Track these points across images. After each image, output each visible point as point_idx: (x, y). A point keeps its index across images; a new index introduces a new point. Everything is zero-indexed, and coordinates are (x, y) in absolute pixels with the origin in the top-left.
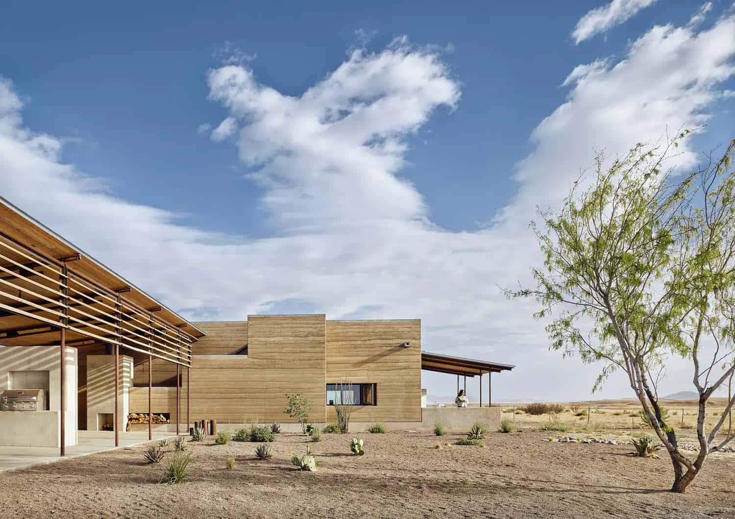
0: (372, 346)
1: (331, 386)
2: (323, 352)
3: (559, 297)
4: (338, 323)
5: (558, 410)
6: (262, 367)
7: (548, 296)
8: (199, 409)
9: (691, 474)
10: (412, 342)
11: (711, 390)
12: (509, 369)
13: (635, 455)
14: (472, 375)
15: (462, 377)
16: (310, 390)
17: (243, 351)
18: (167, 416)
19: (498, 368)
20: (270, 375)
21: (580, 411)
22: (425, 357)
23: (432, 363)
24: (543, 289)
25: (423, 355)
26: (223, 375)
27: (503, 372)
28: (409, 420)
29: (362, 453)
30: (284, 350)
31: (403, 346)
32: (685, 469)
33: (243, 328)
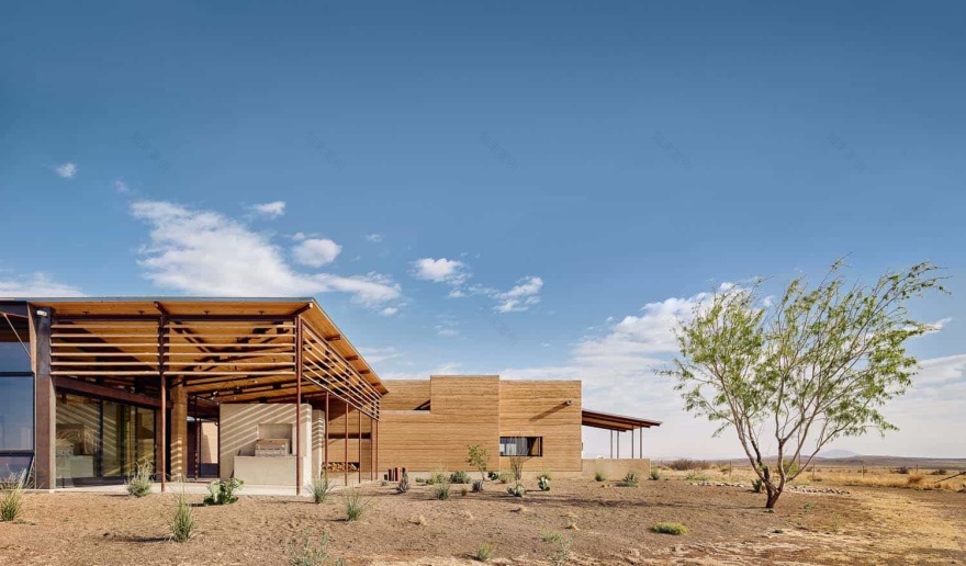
0: (539, 404)
1: (505, 440)
2: (496, 409)
3: (692, 376)
4: (508, 382)
5: (704, 465)
6: (443, 422)
7: (684, 375)
8: (386, 458)
9: (777, 495)
10: (573, 400)
11: (785, 440)
12: (658, 425)
13: (753, 492)
14: (624, 430)
15: (615, 432)
16: (486, 442)
17: (426, 406)
18: (357, 465)
19: (647, 424)
20: (450, 428)
21: (724, 468)
22: (586, 414)
23: (591, 419)
24: (681, 371)
25: (583, 412)
26: (408, 428)
27: (653, 427)
28: (572, 470)
29: (548, 489)
30: (464, 406)
31: (565, 404)
32: (773, 493)
33: (427, 385)
